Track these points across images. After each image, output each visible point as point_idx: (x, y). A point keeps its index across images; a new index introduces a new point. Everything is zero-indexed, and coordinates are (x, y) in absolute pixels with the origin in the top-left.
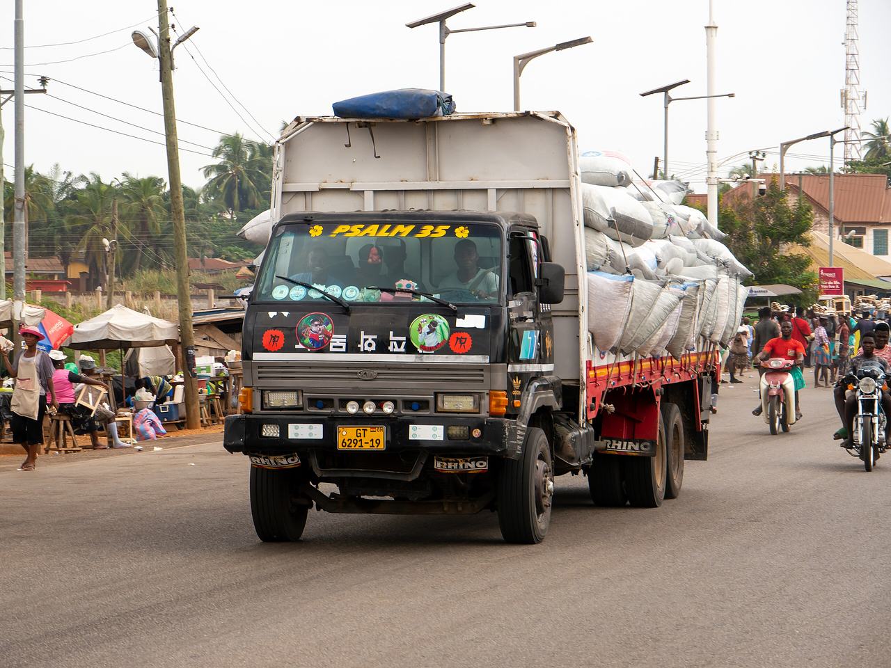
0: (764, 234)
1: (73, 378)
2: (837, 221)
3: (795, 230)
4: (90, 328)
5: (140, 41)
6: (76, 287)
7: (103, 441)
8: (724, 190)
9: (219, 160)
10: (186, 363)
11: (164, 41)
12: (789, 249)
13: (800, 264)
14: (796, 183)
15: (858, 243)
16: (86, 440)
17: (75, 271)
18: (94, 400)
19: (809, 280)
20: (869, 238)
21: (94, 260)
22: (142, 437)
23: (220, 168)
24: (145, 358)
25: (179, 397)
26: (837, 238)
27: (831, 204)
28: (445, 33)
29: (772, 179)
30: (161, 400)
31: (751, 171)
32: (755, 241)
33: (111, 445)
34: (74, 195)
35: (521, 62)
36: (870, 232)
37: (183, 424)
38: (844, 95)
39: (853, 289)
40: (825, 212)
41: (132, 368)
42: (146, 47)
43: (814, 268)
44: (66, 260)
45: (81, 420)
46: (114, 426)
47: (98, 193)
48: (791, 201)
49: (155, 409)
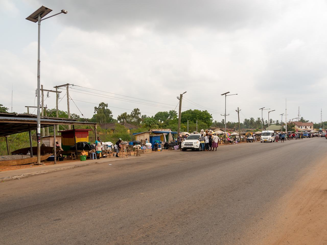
0: (291, 127)
1: (230, 138)
2: (297, 126)
3: (294, 126)
4: (232, 134)
5: (236, 111)
6: (233, 131)
7: (232, 143)
8: (287, 123)
9: (245, 121)
10: (240, 137)
11: (238, 111)
12: (293, 128)
13: (294, 129)
14: (294, 122)
15: (299, 127)
16: (231, 143)
17: (233, 130)
18: (231, 140)
19: (295, 130)
20: (300, 127)
21: (234, 129)
22: (236, 143)
23: (245, 122)
24: (237, 136)
25: (239, 140)
26: (298, 127)
27: (297, 124)
28: (262, 110)
29: (291, 122)
30: (238, 140)
31: (290, 121)
32: (290, 127)
33: (233, 144)
34: (233, 124)
35: (269, 112)
36: (301, 126)
37: (240, 142)
38: (298, 115)
39: (299, 131)
40: (296, 125)
41: (236, 137)
42: (237, 111)
43: (295, 129)
44: (232, 129)
45: (230, 142)
46: (233, 142)
47: (235, 123)
48: (293, 124)
49: (237, 141)
